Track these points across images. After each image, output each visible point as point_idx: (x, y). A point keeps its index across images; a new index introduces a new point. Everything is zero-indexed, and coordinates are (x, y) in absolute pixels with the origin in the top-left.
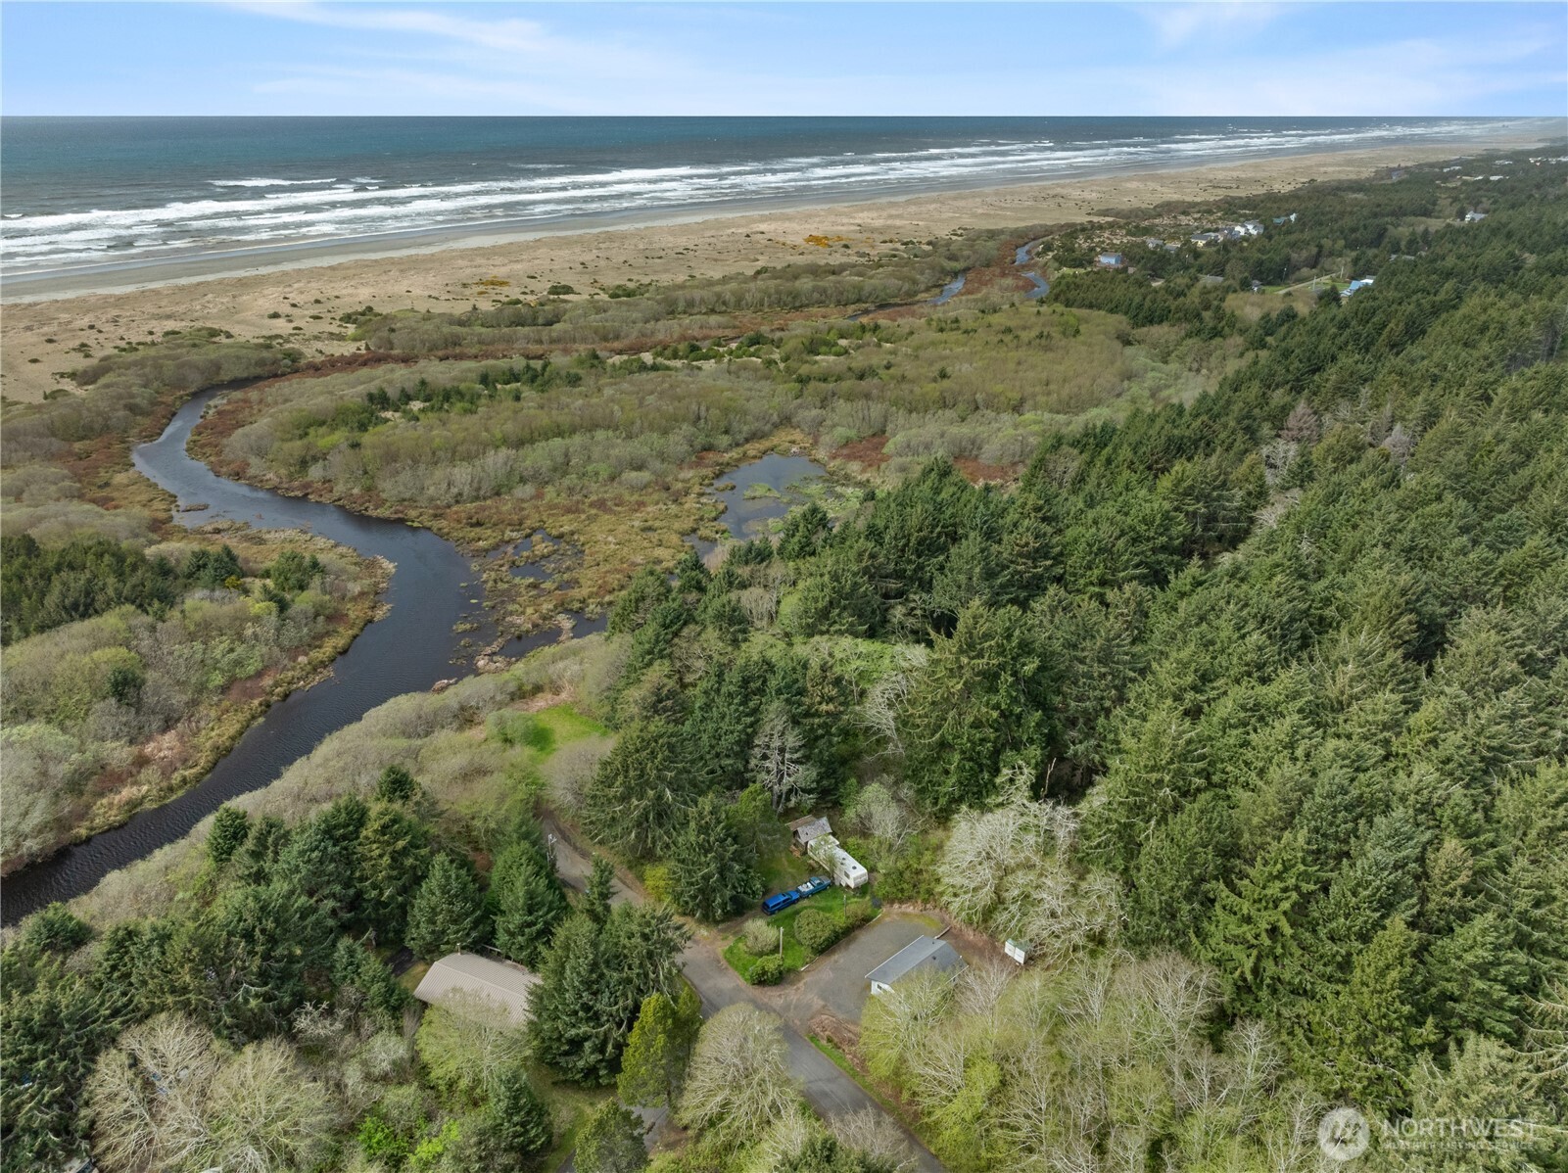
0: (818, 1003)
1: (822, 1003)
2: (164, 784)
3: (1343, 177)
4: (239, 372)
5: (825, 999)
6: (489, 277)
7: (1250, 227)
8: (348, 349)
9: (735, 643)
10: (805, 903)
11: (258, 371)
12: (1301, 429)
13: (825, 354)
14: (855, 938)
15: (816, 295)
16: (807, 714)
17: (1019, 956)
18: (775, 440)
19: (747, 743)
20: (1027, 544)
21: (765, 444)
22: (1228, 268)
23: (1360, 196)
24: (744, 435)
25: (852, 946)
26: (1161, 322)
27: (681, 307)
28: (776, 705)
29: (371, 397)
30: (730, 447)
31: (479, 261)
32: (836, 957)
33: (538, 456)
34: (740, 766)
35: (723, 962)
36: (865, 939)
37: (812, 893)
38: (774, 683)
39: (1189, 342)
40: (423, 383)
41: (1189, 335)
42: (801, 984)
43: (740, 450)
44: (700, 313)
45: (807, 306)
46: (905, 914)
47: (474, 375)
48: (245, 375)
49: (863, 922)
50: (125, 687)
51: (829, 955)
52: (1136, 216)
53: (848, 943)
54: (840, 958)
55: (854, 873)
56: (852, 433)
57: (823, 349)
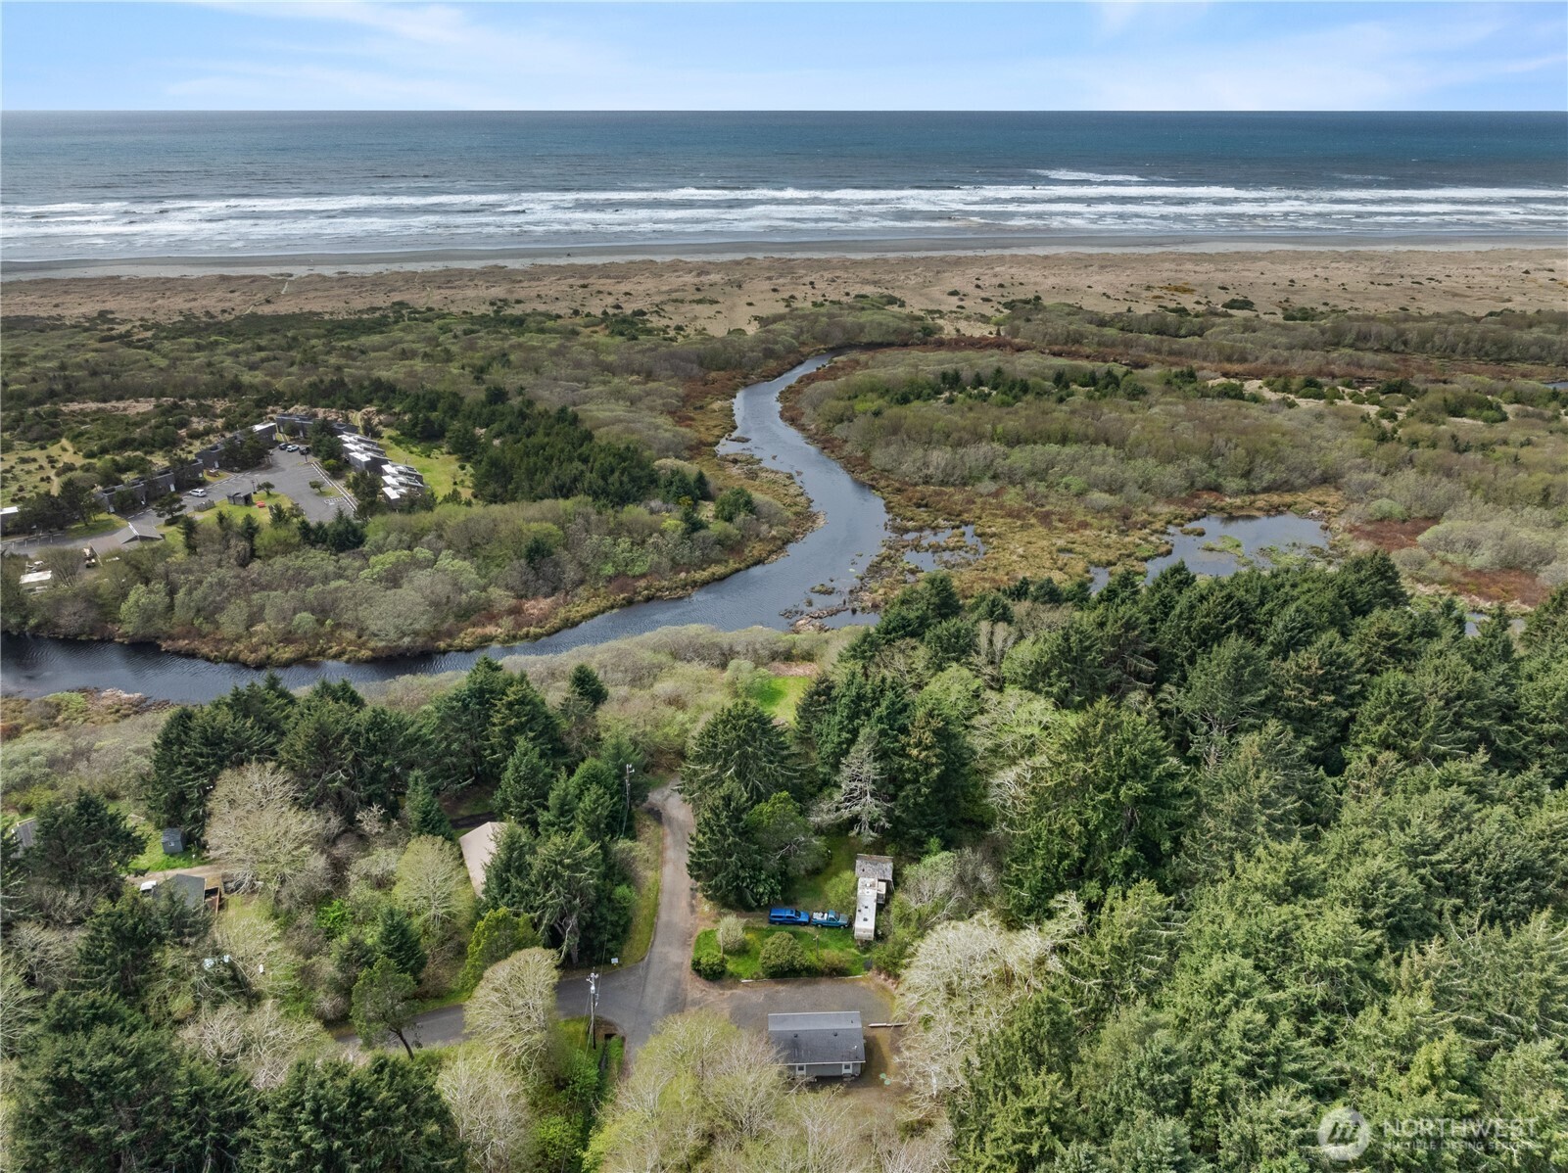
2: (512, 633)
4: (876, 338)
6: (1179, 284)
8: (978, 331)
9: (938, 668)
10: (810, 930)
11: (892, 338)
13: (1473, 417)
14: (816, 983)
15: (1534, 350)
16: (897, 753)
18: (1302, 497)
20: (1309, 668)
21: (1288, 498)
24: (1264, 484)
25: (808, 989)
27: (1349, 339)
29: (944, 376)
30: (1236, 494)
31: (1189, 266)
32: (780, 988)
33: (1021, 458)
35: (694, 939)
36: (825, 988)
37: (823, 925)
40: (999, 371)
42: (728, 993)
43: (1248, 499)
44: (1371, 349)
45: (1516, 360)
46: (884, 988)
47: (1051, 373)
48: (880, 340)
49: (837, 972)
50: (537, 553)
51: (777, 983)
53: (806, 984)
54: (783, 990)
56: (1397, 510)
57: (1471, 411)
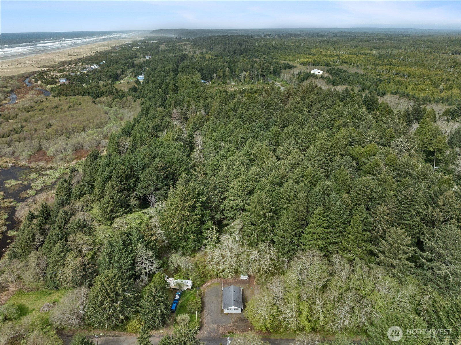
0: (215, 326)
1: (216, 325)
3: (103, 50)
5: (216, 323)
7: (95, 66)
9: (90, 234)
10: (181, 301)
12: (177, 117)
16: (148, 243)
17: (246, 278)
19: (133, 263)
20: (161, 166)
22: (102, 78)
23: (114, 54)
25: (205, 305)
26: (102, 96)
28: (140, 245)
34: (133, 272)
36: (206, 300)
37: (180, 298)
38: (134, 238)
39: (117, 100)
41: (115, 98)
42: (205, 325)
46: (208, 286)
51: (203, 311)
52: (55, 67)
54: (206, 310)
55: (189, 283)
56: (30, 153)
